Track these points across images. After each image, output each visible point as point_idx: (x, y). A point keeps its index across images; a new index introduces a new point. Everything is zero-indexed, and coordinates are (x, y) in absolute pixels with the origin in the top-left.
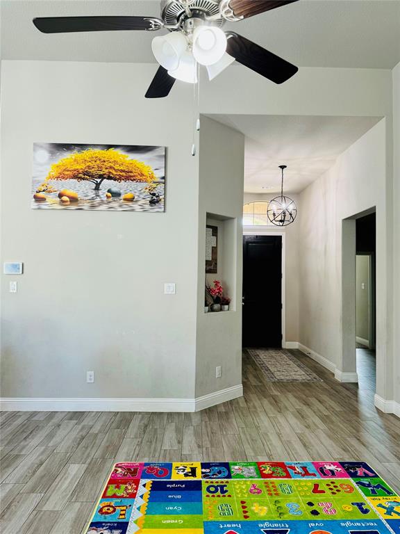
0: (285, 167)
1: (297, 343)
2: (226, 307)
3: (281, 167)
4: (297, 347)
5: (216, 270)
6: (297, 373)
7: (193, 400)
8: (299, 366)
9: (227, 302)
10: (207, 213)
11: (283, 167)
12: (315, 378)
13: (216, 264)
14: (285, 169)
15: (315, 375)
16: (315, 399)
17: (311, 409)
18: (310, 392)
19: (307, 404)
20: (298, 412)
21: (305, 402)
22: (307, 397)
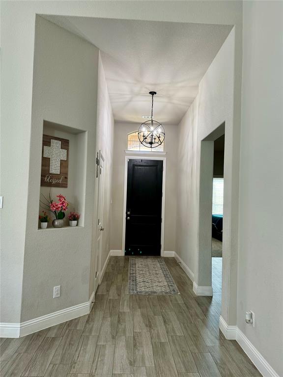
0: (155, 93)
1: (174, 252)
2: (74, 223)
3: (150, 93)
4: (173, 256)
5: (67, 184)
6: (161, 284)
7: (18, 325)
8: (165, 276)
9: (76, 218)
10: (45, 122)
11: (153, 93)
12: (174, 290)
13: (66, 178)
14: (155, 95)
15: (175, 286)
16: (161, 318)
17: (151, 332)
18: (161, 308)
19: (150, 325)
20: (134, 337)
21: (149, 322)
22: (155, 315)
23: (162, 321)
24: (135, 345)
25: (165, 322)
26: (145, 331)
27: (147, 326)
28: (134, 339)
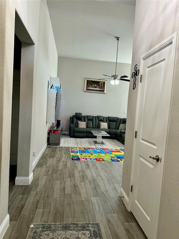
16: (67, 192)
17: (75, 182)
18: (64, 200)
19: (75, 186)
20: (84, 180)
21: (75, 189)
22: (70, 194)
23: (66, 189)
24: (83, 177)
25: (64, 189)
26: (78, 184)
27: (77, 186)
28: (84, 179)
